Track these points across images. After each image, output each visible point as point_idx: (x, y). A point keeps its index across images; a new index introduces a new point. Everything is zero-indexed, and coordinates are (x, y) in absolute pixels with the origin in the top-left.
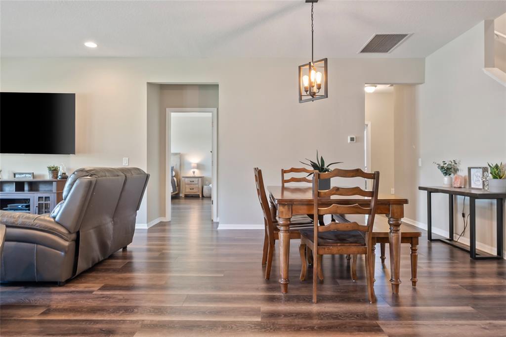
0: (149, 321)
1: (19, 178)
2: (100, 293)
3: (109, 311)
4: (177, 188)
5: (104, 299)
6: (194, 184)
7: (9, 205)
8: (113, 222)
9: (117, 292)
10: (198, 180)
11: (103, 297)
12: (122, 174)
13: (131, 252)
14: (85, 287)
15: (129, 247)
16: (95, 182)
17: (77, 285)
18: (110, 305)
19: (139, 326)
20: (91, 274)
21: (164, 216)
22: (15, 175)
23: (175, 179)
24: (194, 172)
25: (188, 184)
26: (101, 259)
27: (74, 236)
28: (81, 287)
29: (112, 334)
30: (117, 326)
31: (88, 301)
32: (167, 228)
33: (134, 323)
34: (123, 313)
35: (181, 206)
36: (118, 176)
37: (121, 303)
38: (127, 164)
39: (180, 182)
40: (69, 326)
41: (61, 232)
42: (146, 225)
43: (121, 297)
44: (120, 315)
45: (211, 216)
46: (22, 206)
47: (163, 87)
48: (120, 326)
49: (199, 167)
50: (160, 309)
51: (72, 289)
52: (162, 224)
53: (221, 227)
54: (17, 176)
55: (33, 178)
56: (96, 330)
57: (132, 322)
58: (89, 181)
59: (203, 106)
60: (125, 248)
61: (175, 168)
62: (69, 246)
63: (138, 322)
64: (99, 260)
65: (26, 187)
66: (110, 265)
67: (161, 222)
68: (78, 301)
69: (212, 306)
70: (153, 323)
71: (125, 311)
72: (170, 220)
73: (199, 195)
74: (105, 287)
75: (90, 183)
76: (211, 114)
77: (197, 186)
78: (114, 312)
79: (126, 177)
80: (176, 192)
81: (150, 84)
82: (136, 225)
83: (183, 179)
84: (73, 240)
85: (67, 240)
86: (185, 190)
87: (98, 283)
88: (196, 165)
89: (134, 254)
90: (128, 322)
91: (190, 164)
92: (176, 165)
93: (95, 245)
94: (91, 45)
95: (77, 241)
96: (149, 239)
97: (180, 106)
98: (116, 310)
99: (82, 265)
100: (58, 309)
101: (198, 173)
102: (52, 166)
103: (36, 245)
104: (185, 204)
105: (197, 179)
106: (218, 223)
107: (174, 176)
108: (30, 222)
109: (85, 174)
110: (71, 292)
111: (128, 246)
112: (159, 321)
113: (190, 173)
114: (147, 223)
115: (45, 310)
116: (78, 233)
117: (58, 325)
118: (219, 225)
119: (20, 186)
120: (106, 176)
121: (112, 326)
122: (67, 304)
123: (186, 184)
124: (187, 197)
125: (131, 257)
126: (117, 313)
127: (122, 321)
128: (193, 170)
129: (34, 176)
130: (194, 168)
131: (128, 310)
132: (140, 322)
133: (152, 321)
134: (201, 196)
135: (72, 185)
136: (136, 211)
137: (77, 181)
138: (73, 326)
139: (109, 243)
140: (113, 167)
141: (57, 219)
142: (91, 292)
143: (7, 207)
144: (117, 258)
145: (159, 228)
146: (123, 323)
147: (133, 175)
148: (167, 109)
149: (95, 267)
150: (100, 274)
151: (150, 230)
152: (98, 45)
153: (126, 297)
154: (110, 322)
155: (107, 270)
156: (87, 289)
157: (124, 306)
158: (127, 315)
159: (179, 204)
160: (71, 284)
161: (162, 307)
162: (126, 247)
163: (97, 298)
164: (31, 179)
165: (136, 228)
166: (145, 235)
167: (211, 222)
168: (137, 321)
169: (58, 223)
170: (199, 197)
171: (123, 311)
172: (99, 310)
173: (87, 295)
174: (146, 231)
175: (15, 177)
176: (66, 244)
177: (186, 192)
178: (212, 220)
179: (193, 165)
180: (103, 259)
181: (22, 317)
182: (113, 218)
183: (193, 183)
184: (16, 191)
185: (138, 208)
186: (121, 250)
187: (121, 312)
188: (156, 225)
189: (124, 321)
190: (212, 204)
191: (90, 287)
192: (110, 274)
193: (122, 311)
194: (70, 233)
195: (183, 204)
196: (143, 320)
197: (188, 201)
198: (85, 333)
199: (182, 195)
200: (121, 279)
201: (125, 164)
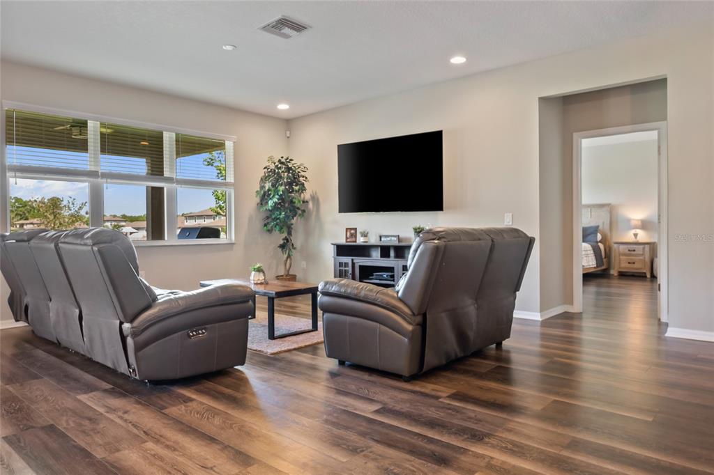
0: (500, 462)
1: (386, 242)
2: (448, 402)
3: (451, 429)
4: (604, 260)
5: (450, 411)
6: (636, 255)
7: (375, 274)
8: (476, 306)
9: (470, 407)
10: (644, 248)
11: (449, 409)
12: (487, 237)
13: (508, 352)
14: (433, 390)
15: (506, 343)
16: (443, 248)
17: (424, 384)
18: (455, 421)
19: (483, 464)
20: (444, 374)
21: (571, 303)
22: (381, 237)
23: (601, 246)
24: (636, 235)
25: (625, 255)
26: (460, 354)
27: (419, 319)
28: (428, 387)
29: (445, 463)
30: (455, 455)
31: (431, 409)
32: (576, 322)
33: (478, 457)
34: (468, 438)
35: (613, 290)
36: (480, 240)
37: (469, 423)
38: (511, 223)
39: (610, 250)
40: (399, 436)
41: (403, 312)
42: (539, 314)
43: (472, 415)
44: (463, 440)
45: (657, 311)
46: (387, 276)
47: (567, 101)
48: (458, 456)
49: (644, 225)
50: (523, 448)
51: (417, 388)
52: (566, 316)
53: (671, 333)
54: (383, 239)
55: (399, 242)
56: (427, 451)
57: (477, 455)
58: (434, 246)
59: (638, 121)
60: (499, 345)
61: (601, 227)
62: (413, 331)
63: (484, 459)
64: (456, 355)
65: (392, 253)
66: (472, 365)
67: (566, 312)
68: (418, 406)
69: (613, 468)
70: (505, 467)
71: (471, 435)
72: (581, 311)
73: (645, 273)
74: (457, 395)
75: (437, 249)
76: (655, 133)
77: (641, 258)
78: (456, 433)
79: (492, 241)
80: (603, 267)
81: (544, 101)
82: (515, 311)
83: (616, 246)
84: (418, 325)
85: (410, 324)
86: (620, 264)
87: (449, 388)
88: (640, 223)
89: (514, 356)
90: (470, 453)
91: (629, 220)
92: (603, 223)
93: (451, 336)
94: (458, 60)
95: (423, 325)
96: (544, 336)
97: (598, 128)
98: (461, 432)
99: (431, 359)
100: (394, 411)
101: (642, 236)
102: (418, 226)
103: (378, 325)
104: (620, 287)
105: (642, 246)
106: (667, 325)
107: (600, 242)
108: (372, 295)
109: (431, 236)
110: (414, 392)
111: (504, 342)
112: (514, 466)
113: (629, 237)
114: (541, 311)
115: (380, 407)
116: (424, 316)
117: (387, 431)
118: (669, 329)
119: (385, 251)
120: (460, 240)
121: (448, 453)
122: (405, 408)
123: (620, 254)
124: (623, 275)
125: (508, 360)
126: (460, 435)
127: (462, 450)
128: (633, 231)
129: (399, 240)
130: (636, 227)
131: (477, 437)
132: (487, 460)
133: (504, 462)
134: (648, 276)
135: (416, 251)
136: (515, 292)
137: (421, 247)
138: (403, 437)
139: (471, 334)
140: (476, 227)
141: (400, 294)
142: (437, 398)
143: (373, 275)
144: (486, 357)
145: (559, 321)
146: (462, 453)
147: (504, 238)
148: (575, 135)
149: (452, 365)
150: (456, 376)
151: (545, 323)
152: (467, 59)
153: (479, 416)
154: (448, 446)
155: (466, 372)
156: (433, 393)
157: (473, 429)
158: (471, 442)
159: (609, 287)
160: (417, 382)
161: (527, 445)
162: (501, 343)
163: (443, 408)
164: (396, 243)
165: (514, 316)
166: (538, 329)
167: (656, 322)
168: (482, 456)
169: (400, 300)
170: (646, 277)
171: (469, 436)
172: (439, 425)
173: (432, 401)
174: (539, 324)
175: (381, 240)
176: (410, 328)
177: (620, 268)
178: (659, 320)
179: (633, 223)
180: (462, 355)
181: (355, 409)
182: (476, 300)
183: (633, 253)
184: (381, 257)
185: (517, 288)
186: (494, 346)
187: (466, 436)
188: (555, 316)
189: (465, 451)
190: (659, 290)
191: (440, 391)
192: (468, 379)
193: (467, 434)
194: (414, 314)
195: (617, 287)
196: (492, 458)
197: (624, 282)
198: (414, 452)
199: (614, 272)
200: (481, 388)
201: (506, 222)
